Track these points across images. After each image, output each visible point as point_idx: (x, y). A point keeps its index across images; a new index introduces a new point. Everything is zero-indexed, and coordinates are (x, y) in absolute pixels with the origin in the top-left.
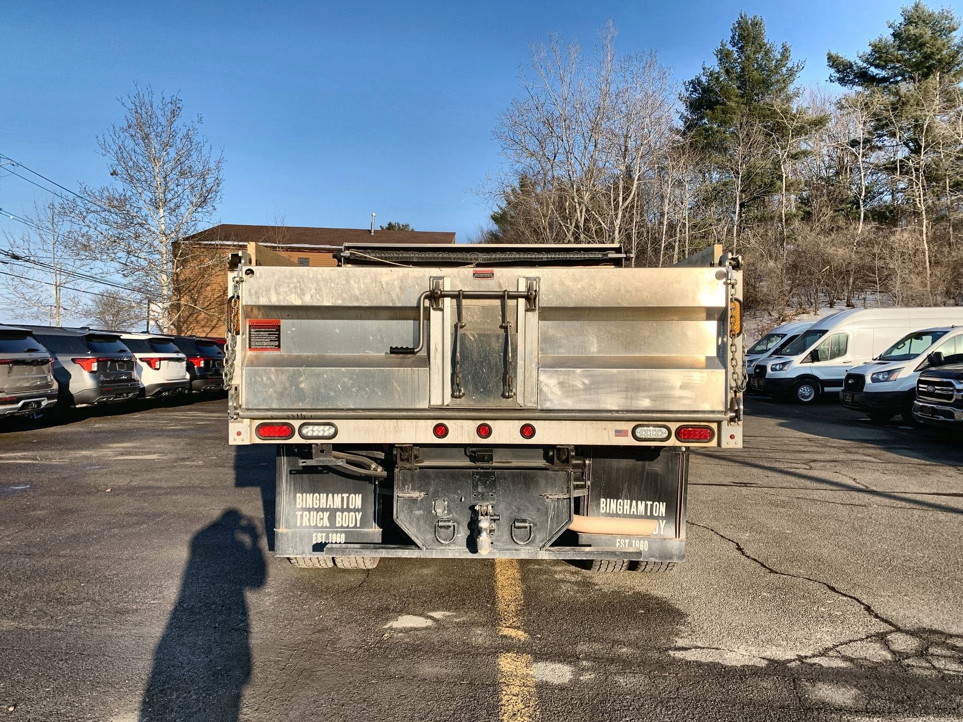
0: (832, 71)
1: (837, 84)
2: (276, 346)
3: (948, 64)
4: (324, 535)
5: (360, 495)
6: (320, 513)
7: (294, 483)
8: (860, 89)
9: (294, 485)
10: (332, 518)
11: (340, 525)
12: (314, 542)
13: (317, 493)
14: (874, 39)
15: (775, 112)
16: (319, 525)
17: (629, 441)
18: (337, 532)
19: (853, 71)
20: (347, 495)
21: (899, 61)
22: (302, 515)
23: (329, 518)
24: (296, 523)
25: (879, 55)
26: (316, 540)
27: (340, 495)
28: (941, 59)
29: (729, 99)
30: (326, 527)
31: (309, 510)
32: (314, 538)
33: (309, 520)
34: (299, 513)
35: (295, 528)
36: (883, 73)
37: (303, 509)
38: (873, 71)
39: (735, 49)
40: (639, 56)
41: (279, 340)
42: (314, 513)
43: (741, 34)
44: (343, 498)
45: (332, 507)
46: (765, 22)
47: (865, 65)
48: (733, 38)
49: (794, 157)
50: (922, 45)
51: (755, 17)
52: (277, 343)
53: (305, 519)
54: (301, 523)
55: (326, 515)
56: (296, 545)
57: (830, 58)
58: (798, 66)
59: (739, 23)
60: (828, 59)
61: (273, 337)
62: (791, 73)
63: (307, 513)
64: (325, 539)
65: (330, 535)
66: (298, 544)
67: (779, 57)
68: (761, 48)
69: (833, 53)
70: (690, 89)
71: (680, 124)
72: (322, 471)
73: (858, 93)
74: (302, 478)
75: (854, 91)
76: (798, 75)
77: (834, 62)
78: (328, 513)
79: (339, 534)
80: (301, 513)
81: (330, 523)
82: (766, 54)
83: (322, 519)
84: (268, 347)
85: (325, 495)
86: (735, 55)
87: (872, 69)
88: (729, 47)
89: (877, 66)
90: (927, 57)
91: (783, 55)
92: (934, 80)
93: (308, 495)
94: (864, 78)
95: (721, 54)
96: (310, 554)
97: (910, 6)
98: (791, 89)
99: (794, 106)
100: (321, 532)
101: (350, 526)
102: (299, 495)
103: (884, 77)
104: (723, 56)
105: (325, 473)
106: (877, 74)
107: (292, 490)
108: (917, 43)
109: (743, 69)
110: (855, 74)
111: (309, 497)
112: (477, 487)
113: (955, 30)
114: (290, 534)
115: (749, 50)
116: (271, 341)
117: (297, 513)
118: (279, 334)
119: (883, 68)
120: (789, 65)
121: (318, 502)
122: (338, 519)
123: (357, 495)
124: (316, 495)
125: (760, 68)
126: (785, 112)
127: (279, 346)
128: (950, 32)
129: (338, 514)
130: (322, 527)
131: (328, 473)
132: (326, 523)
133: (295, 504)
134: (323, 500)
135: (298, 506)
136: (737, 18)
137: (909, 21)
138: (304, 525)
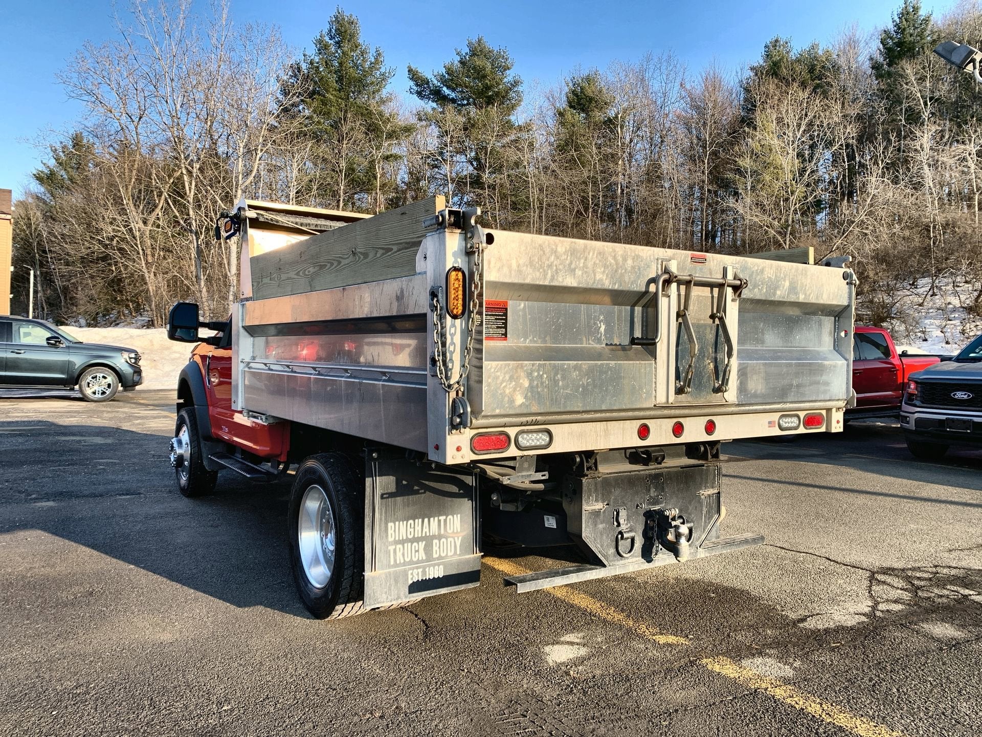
0: (412, 83)
1: (415, 96)
2: (502, 334)
3: (503, 97)
4: (420, 570)
5: (459, 516)
6: (415, 544)
7: (386, 509)
8: (434, 105)
9: (386, 513)
10: (428, 549)
11: (437, 556)
12: (410, 582)
13: (411, 519)
14: (447, 62)
15: (370, 113)
16: (415, 559)
17: (776, 432)
18: (434, 565)
19: (429, 87)
20: (444, 517)
21: (466, 87)
22: (395, 550)
23: (425, 549)
24: (390, 561)
25: (451, 79)
26: (412, 579)
27: (436, 519)
28: (498, 92)
29: (327, 91)
30: (422, 561)
31: (402, 542)
32: (410, 577)
33: (403, 555)
34: (391, 548)
35: (389, 568)
36: (453, 95)
37: (397, 542)
38: (446, 91)
39: (332, 42)
40: (261, 26)
41: (506, 328)
42: (408, 546)
43: (339, 29)
44: (439, 521)
45: (428, 534)
46: (360, 23)
47: (439, 84)
48: (330, 31)
49: (387, 158)
50: (484, 77)
51: (351, 16)
52: (504, 330)
53: (399, 554)
54: (395, 560)
55: (422, 545)
56: (390, 589)
57: (410, 71)
58: (389, 73)
59: (336, 17)
60: (409, 71)
61: (500, 323)
62: (384, 78)
63: (401, 546)
64: (422, 576)
65: (427, 570)
66: (392, 588)
67: (373, 60)
68: (357, 47)
69: (413, 67)
70: (290, 73)
71: (273, 107)
72: (418, 490)
73: (434, 109)
74: (395, 501)
75: (429, 106)
76: (389, 81)
77: (414, 75)
78: (424, 543)
79: (436, 567)
80: (394, 547)
81: (426, 554)
82: (362, 53)
83: (418, 551)
84: (495, 336)
85: (420, 520)
86: (333, 49)
87: (445, 89)
88: (327, 39)
89: (448, 87)
90: (488, 88)
91: (376, 59)
92: (494, 110)
93: (401, 523)
94: (438, 96)
95: (320, 44)
96: (406, 597)
97: (474, 40)
98: (384, 93)
99: (387, 110)
100: (417, 568)
101: (449, 554)
102: (390, 525)
103: (453, 98)
104: (322, 47)
105: (422, 493)
106: (448, 95)
107: (383, 519)
108: (480, 74)
109: (341, 64)
110: (431, 91)
111: (402, 525)
112: (649, 490)
113: (509, 69)
114: (384, 576)
115: (346, 47)
116: (498, 327)
117: (389, 548)
118: (506, 319)
119: (453, 90)
120: (383, 70)
121: (412, 530)
122: (435, 548)
123: (455, 516)
124: (411, 521)
125: (356, 66)
126: (381, 114)
127: (505, 335)
128: (505, 70)
129: (435, 541)
130: (418, 562)
131: (424, 493)
132: (422, 555)
133: (387, 536)
134: (418, 528)
135: (391, 539)
136: (334, 13)
137: (474, 53)
138: (398, 562)
